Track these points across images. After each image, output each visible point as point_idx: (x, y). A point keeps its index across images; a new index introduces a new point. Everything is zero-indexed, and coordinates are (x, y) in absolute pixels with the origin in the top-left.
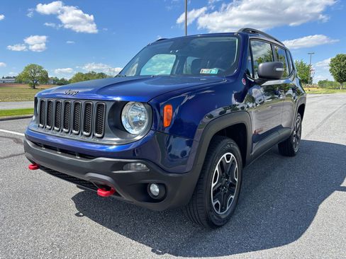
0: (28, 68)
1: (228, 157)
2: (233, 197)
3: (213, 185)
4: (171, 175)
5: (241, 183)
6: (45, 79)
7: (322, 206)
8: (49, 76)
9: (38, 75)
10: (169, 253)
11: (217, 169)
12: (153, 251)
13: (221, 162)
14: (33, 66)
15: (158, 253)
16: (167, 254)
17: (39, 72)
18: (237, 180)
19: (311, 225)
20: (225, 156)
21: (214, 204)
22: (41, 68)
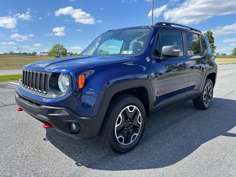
0: (55, 47)
1: (131, 109)
2: (137, 135)
3: (116, 126)
4: (83, 118)
5: (144, 125)
6: (65, 53)
7: (203, 145)
8: (68, 52)
9: (60, 51)
10: (85, 166)
11: (120, 115)
12: (76, 164)
13: (124, 111)
14: (58, 46)
15: (79, 165)
16: (83, 166)
17: (61, 49)
18: (140, 123)
19: (187, 157)
20: (128, 107)
21: (117, 138)
22: (62, 46)
